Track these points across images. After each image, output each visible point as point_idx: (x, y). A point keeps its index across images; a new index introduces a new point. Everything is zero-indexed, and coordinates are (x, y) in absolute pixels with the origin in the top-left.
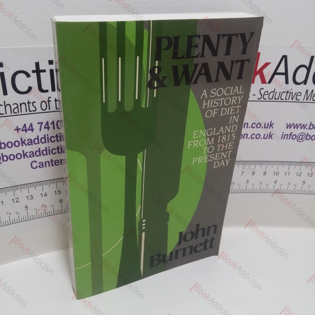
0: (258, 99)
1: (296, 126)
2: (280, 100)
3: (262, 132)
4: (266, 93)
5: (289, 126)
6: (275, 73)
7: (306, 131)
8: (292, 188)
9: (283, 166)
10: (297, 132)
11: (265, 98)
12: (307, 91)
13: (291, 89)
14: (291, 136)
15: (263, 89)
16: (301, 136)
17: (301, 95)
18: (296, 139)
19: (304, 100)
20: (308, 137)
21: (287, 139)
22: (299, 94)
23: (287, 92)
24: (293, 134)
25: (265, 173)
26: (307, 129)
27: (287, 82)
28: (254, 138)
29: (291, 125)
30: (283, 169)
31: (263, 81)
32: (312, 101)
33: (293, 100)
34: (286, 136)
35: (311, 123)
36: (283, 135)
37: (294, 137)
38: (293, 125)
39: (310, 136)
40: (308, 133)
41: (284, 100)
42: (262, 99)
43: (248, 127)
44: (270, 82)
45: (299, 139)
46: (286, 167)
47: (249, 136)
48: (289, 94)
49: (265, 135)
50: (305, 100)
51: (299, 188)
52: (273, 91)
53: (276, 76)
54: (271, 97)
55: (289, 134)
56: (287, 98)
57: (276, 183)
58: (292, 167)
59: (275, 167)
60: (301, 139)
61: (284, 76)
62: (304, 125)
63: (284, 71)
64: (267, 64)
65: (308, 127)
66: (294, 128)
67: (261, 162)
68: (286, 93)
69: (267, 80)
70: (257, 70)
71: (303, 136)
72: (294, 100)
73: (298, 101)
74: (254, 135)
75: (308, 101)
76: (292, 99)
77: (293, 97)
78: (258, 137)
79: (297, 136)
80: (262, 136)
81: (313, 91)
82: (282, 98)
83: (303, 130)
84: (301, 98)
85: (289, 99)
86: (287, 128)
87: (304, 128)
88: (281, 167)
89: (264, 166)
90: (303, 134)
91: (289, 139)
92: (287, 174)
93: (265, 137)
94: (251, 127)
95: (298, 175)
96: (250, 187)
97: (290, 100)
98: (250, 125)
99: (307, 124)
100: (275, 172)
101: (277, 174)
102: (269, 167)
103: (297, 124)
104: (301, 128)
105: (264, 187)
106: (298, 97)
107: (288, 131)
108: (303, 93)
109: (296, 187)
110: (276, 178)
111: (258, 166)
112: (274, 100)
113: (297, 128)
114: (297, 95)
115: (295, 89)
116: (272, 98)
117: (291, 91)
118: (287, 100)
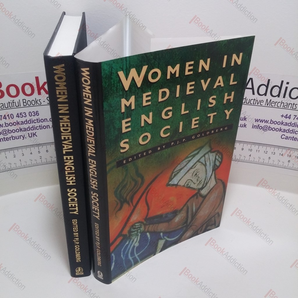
1: (262, 121)
2: (250, 104)
5: (257, 120)
6: (246, 88)
7: (268, 125)
8: (261, 161)
10: (263, 124)
12: (267, 99)
14: (259, 127)
16: (265, 128)
20: (270, 129)
22: (262, 101)
23: (254, 100)
24: (260, 126)
25: (243, 149)
26: (269, 123)
27: (254, 94)
30: (254, 148)
32: (271, 106)
34: (255, 127)
35: (271, 120)
37: (261, 128)
38: (259, 121)
39: (271, 128)
40: (270, 126)
41: (253, 104)
45: (264, 130)
46: (257, 147)
48: (255, 101)
50: (266, 105)
51: (266, 161)
54: (244, 102)
56: (254, 103)
57: (250, 156)
58: (261, 147)
59: (249, 146)
60: (266, 129)
61: (251, 90)
62: (267, 120)
63: (251, 87)
65: (269, 122)
66: (260, 122)
67: (240, 142)
71: (266, 127)
72: (259, 104)
73: (261, 105)
75: (268, 106)
76: (258, 104)
77: (258, 103)
79: (263, 127)
80: (239, 125)
81: (271, 100)
83: (266, 124)
84: (263, 104)
86: (256, 121)
87: (267, 123)
88: (253, 146)
89: (242, 145)
92: (258, 151)
95: (265, 153)
97: (256, 104)
99: (268, 121)
100: (249, 149)
101: (251, 150)
102: (245, 145)
103: (262, 120)
104: (265, 123)
105: (242, 158)
106: (262, 103)
107: (256, 124)
108: (265, 101)
109: (264, 161)
110: (250, 153)
111: (238, 144)
112: (246, 103)
113: (262, 122)
114: (261, 102)
115: (260, 98)
117: (257, 99)
118: (254, 105)
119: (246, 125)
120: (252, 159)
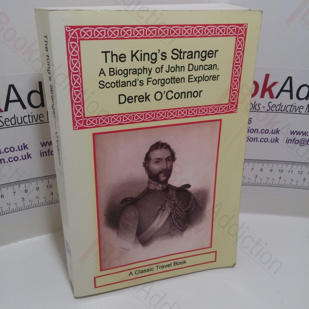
0: (267, 110)
1: (299, 133)
2: (285, 111)
3: (270, 136)
4: (274, 106)
5: (292, 133)
6: (282, 90)
7: (307, 138)
8: (294, 183)
9: (287, 165)
10: (299, 137)
11: (273, 109)
12: (308, 105)
13: (295, 104)
14: (294, 141)
15: (271, 102)
17: (303, 108)
18: (299, 143)
19: (305, 112)
21: (291, 143)
24: (296, 139)
25: (271, 171)
26: (308, 135)
27: (291, 98)
28: (263, 141)
29: (294, 132)
30: (286, 168)
31: (272, 96)
33: (296, 112)
34: (290, 141)
36: (287, 140)
37: (297, 142)
41: (289, 112)
42: (270, 111)
43: (258, 132)
44: (277, 97)
45: (301, 144)
46: (290, 166)
47: (259, 140)
48: (293, 107)
49: (272, 139)
50: (307, 113)
51: (300, 184)
52: (280, 104)
53: (282, 93)
54: (277, 109)
55: (292, 139)
56: (292, 110)
57: (280, 179)
58: (295, 166)
59: (280, 165)
60: (303, 144)
61: (289, 93)
62: (305, 132)
63: (289, 89)
64: (275, 83)
66: (297, 134)
67: (268, 162)
68: (290, 107)
69: (275, 95)
70: (267, 88)
71: (304, 141)
72: (298, 112)
73: (300, 113)
74: (263, 139)
77: (296, 110)
78: (266, 140)
79: (299, 141)
80: (269, 140)
82: (287, 110)
83: (304, 137)
84: (303, 111)
85: (293, 111)
86: (291, 134)
87: (305, 135)
88: (285, 166)
89: (270, 165)
90: (304, 140)
91: (293, 143)
92: (291, 172)
93: (272, 141)
94: (260, 133)
95: (300, 173)
96: (258, 181)
98: (259, 131)
99: (308, 132)
100: (280, 170)
101: (282, 171)
102: (275, 165)
104: (303, 135)
105: (270, 182)
106: (301, 110)
107: (292, 137)
108: (305, 107)
109: (298, 183)
110: (280, 174)
111: (265, 165)
112: (280, 111)
113: (300, 135)
114: (300, 108)
115: (299, 103)
116: (279, 110)
117: (295, 105)
118: (292, 112)
119: (278, 139)
120: (282, 182)
